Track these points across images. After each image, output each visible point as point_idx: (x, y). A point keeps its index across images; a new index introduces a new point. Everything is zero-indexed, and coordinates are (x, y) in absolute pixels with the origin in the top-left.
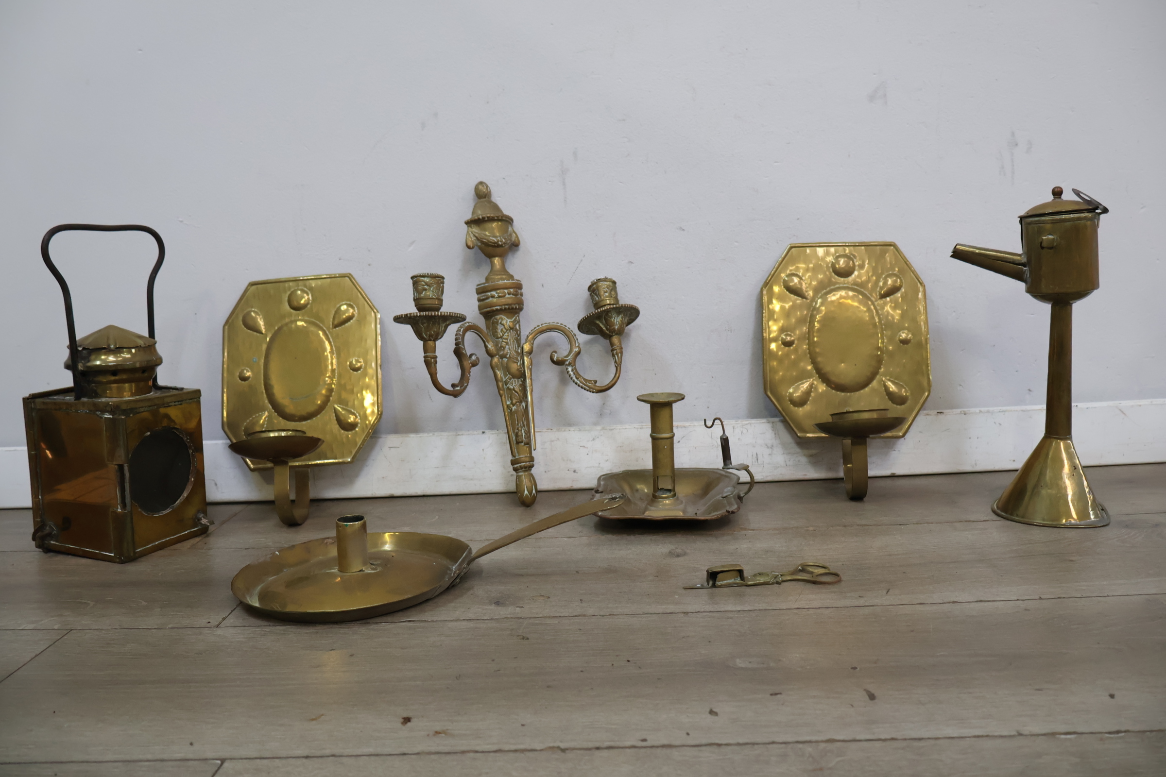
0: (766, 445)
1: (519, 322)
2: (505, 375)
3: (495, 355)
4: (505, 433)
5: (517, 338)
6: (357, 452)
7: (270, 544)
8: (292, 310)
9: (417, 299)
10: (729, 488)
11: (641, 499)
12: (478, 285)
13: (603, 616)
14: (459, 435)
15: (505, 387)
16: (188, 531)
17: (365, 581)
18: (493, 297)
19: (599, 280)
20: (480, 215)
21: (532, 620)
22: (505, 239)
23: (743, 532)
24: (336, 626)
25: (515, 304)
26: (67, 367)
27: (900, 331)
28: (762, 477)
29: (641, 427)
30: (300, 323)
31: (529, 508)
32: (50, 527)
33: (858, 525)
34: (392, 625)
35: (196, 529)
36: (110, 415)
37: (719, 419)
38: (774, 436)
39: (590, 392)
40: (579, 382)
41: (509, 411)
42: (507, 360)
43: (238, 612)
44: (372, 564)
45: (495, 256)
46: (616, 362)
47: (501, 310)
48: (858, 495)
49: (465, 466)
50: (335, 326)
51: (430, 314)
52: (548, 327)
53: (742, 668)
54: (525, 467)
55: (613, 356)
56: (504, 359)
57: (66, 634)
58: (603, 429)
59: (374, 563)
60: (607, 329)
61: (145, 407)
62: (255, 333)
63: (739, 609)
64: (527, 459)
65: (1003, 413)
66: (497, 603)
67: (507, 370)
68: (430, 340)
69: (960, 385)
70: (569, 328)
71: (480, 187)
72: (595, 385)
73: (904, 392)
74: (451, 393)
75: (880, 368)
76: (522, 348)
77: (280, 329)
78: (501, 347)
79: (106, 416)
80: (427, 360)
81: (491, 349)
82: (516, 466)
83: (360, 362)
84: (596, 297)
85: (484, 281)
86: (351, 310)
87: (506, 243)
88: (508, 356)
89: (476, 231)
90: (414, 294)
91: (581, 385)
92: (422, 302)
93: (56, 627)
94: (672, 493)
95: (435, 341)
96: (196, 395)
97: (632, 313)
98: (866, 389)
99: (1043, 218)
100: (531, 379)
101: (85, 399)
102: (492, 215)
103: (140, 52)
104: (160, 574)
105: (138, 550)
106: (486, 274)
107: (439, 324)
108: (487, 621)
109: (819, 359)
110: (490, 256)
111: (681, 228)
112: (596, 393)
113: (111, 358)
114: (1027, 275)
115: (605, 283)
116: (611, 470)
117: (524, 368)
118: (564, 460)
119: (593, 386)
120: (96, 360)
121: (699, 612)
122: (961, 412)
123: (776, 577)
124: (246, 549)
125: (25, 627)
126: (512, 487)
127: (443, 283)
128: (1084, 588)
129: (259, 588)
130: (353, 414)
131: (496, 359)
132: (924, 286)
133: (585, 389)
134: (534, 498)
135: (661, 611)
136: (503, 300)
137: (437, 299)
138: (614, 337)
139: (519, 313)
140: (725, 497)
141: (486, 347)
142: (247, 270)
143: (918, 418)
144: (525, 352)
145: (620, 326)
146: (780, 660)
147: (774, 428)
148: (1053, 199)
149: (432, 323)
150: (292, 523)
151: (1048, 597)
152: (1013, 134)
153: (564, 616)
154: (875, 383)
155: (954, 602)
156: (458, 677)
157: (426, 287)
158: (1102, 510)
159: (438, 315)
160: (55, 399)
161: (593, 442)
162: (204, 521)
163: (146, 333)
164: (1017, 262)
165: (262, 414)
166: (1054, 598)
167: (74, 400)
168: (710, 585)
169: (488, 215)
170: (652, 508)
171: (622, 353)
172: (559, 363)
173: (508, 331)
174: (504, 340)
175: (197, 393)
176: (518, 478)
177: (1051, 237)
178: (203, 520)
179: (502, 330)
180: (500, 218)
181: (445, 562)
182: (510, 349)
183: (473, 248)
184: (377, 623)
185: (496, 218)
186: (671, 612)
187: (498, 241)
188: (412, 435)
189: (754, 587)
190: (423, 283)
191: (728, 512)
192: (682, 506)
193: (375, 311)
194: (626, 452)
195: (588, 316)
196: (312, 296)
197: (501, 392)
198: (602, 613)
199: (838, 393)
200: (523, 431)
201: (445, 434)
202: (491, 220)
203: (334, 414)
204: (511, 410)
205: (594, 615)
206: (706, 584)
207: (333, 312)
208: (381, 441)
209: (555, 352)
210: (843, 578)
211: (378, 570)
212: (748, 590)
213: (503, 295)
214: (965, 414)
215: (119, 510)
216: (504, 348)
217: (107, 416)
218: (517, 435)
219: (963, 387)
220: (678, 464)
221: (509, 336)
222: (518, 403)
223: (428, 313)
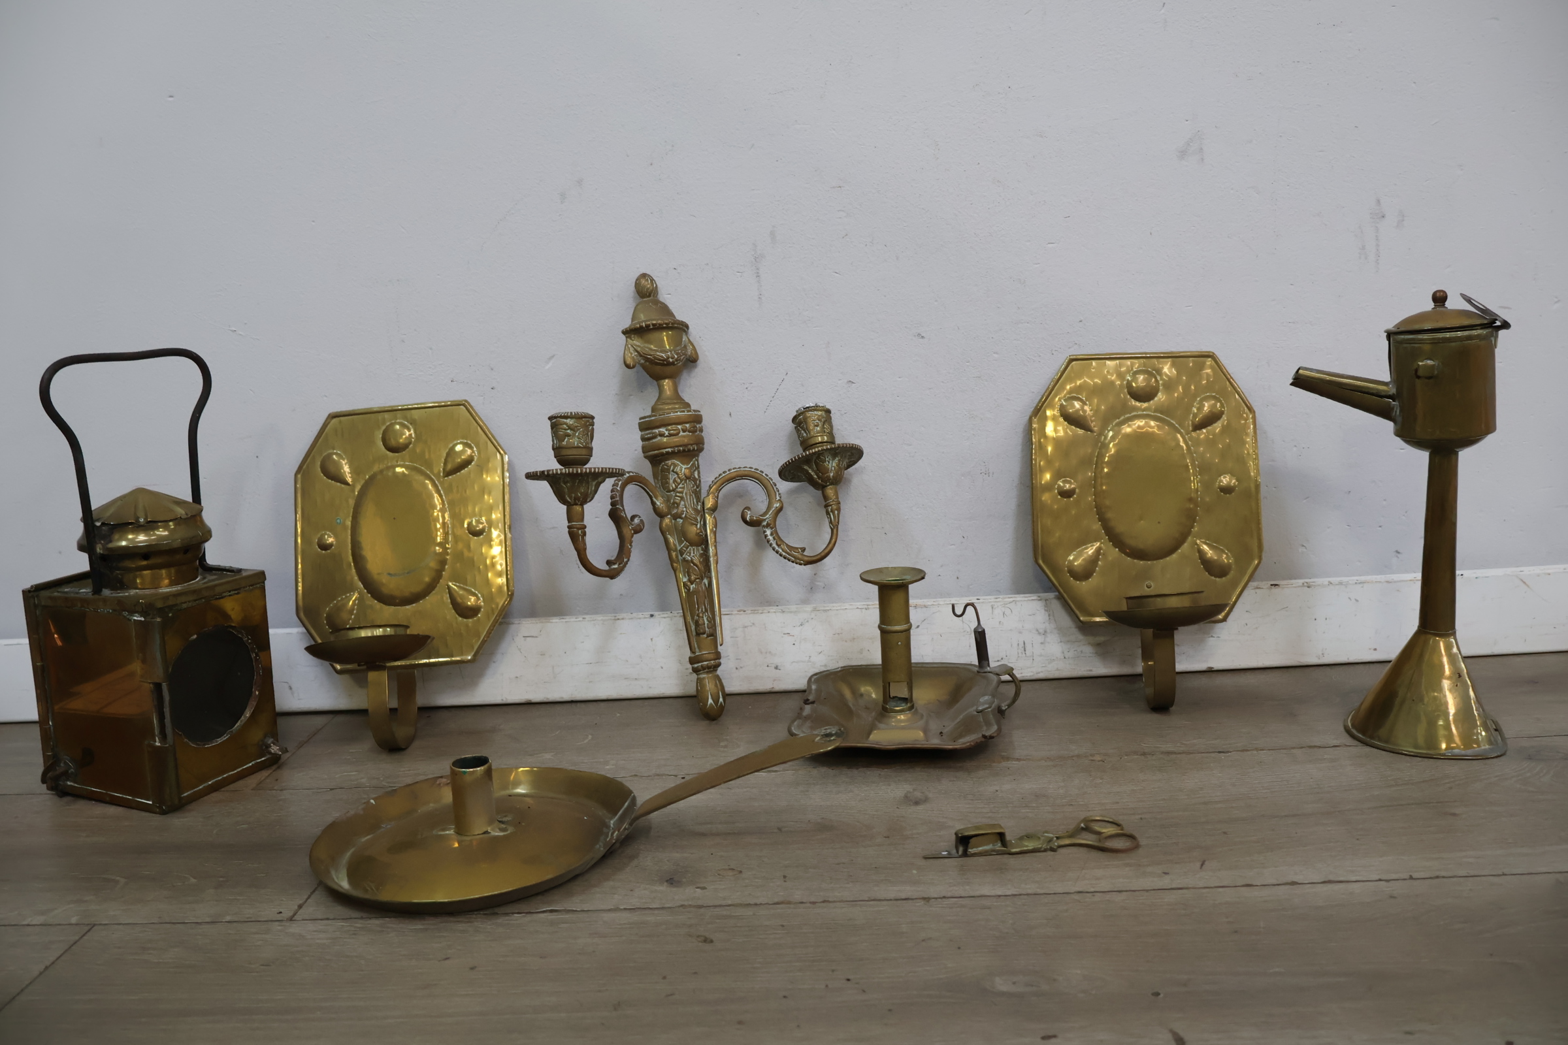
0: (1037, 630)
1: (698, 467)
2: (680, 542)
3: (667, 516)
4: (681, 616)
5: (696, 490)
6: (480, 648)
7: (363, 781)
8: (388, 452)
9: (557, 448)
10: (986, 698)
11: (867, 708)
12: (641, 419)
13: (814, 903)
14: (619, 619)
15: (680, 557)
16: (253, 763)
17: (491, 849)
18: (662, 435)
19: (807, 409)
20: (642, 322)
21: (718, 909)
22: (677, 354)
23: (1004, 764)
24: (452, 919)
25: (692, 445)
26: (81, 548)
27: (1220, 476)
28: (1032, 674)
29: (866, 607)
30: (398, 470)
31: (715, 721)
32: (65, 763)
33: (1162, 753)
34: (529, 918)
35: (263, 759)
36: (141, 616)
37: (972, 605)
38: (1048, 618)
39: (796, 563)
40: (781, 551)
41: (686, 590)
42: (682, 521)
43: (320, 895)
44: (500, 822)
45: (665, 378)
46: (831, 522)
47: (673, 452)
48: (1161, 705)
49: (627, 661)
50: (448, 474)
51: (575, 472)
52: (740, 473)
53: (1003, 994)
54: (709, 667)
55: (828, 513)
56: (678, 520)
57: (89, 931)
58: (815, 609)
59: (505, 819)
60: (819, 478)
61: (189, 602)
62: (339, 484)
63: (1000, 893)
64: (712, 656)
65: (1361, 585)
66: (671, 881)
67: (682, 535)
68: (576, 504)
69: (1303, 546)
70: (766, 474)
71: (643, 281)
72: (802, 555)
73: (1226, 558)
74: (605, 573)
75: (1193, 527)
76: (703, 503)
77: (372, 478)
78: (674, 503)
79: (135, 618)
80: (573, 531)
81: (661, 507)
82: (696, 665)
83: (482, 523)
84: (802, 432)
85: (649, 413)
86: (469, 451)
87: (680, 360)
88: (684, 516)
89: (638, 344)
90: (553, 441)
91: (784, 554)
92: (564, 452)
93: (74, 920)
94: (909, 705)
95: (582, 505)
96: (259, 578)
97: (853, 454)
98: (1174, 556)
99: (1420, 336)
100: (716, 546)
101: (106, 592)
102: (659, 322)
103: (171, 99)
104: (215, 832)
105: (185, 795)
106: (653, 403)
107: (588, 483)
108: (656, 912)
109: (1109, 515)
110: (658, 378)
111: (919, 334)
112: (805, 565)
113: (142, 537)
114: (1397, 411)
115: (816, 413)
116: (825, 666)
117: (706, 531)
118: (761, 653)
119: (800, 556)
120: (121, 539)
121: (944, 897)
122: (1303, 584)
123: (1050, 840)
124: (331, 789)
125: (31, 921)
126: (691, 690)
127: (593, 424)
128: (1470, 860)
129: (348, 854)
130: (474, 594)
131: (667, 520)
132: (1254, 412)
133: (789, 560)
134: (722, 709)
135: (892, 895)
136: (675, 439)
137: (585, 447)
138: (829, 487)
139: (698, 456)
140: (981, 711)
141: (653, 503)
142: (326, 396)
143: (1245, 593)
144: (707, 509)
145: (837, 473)
146: (1055, 980)
147: (1047, 608)
148: (1434, 307)
149: (577, 481)
150: (392, 747)
151: (1422, 875)
152: (1378, 201)
153: (761, 904)
154: (1186, 546)
155: (1293, 883)
156: (617, 1006)
157: (569, 431)
158: (1496, 730)
159: (586, 472)
160: (66, 592)
161: (801, 627)
162: (274, 749)
163: (188, 498)
164: (1383, 394)
165: (350, 595)
166: (1431, 878)
167: (93, 595)
168: (960, 853)
169: (654, 322)
170: (881, 726)
171: (839, 510)
172: (754, 523)
173: (683, 482)
174: (678, 494)
175: (261, 576)
176: (699, 681)
177: (1430, 362)
178: (272, 748)
179: (675, 481)
180: (671, 325)
181: (601, 812)
182: (686, 507)
183: (634, 367)
184: (506, 914)
185: (664, 326)
186: (907, 897)
187: (668, 358)
188: (555, 620)
189: (1020, 856)
190: (565, 426)
191: (984, 736)
192: (921, 723)
193: (502, 452)
194: (846, 641)
195: (792, 459)
196: (415, 432)
197: (675, 565)
198: (813, 900)
199: (1135, 561)
200: (705, 618)
201: (599, 617)
202: (659, 328)
203: (448, 595)
204: (689, 590)
205: (802, 903)
206: (954, 851)
207: (445, 455)
208: (513, 628)
209: (748, 508)
210: (1143, 841)
211: (509, 832)
212: (1012, 861)
213: (675, 432)
214: (1309, 587)
215: (158, 744)
216: (678, 505)
217: (137, 618)
218: (697, 624)
219: (1306, 548)
220: (915, 658)
221: (686, 489)
222: (697, 580)
223: (573, 470)
